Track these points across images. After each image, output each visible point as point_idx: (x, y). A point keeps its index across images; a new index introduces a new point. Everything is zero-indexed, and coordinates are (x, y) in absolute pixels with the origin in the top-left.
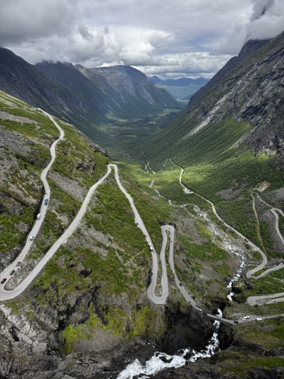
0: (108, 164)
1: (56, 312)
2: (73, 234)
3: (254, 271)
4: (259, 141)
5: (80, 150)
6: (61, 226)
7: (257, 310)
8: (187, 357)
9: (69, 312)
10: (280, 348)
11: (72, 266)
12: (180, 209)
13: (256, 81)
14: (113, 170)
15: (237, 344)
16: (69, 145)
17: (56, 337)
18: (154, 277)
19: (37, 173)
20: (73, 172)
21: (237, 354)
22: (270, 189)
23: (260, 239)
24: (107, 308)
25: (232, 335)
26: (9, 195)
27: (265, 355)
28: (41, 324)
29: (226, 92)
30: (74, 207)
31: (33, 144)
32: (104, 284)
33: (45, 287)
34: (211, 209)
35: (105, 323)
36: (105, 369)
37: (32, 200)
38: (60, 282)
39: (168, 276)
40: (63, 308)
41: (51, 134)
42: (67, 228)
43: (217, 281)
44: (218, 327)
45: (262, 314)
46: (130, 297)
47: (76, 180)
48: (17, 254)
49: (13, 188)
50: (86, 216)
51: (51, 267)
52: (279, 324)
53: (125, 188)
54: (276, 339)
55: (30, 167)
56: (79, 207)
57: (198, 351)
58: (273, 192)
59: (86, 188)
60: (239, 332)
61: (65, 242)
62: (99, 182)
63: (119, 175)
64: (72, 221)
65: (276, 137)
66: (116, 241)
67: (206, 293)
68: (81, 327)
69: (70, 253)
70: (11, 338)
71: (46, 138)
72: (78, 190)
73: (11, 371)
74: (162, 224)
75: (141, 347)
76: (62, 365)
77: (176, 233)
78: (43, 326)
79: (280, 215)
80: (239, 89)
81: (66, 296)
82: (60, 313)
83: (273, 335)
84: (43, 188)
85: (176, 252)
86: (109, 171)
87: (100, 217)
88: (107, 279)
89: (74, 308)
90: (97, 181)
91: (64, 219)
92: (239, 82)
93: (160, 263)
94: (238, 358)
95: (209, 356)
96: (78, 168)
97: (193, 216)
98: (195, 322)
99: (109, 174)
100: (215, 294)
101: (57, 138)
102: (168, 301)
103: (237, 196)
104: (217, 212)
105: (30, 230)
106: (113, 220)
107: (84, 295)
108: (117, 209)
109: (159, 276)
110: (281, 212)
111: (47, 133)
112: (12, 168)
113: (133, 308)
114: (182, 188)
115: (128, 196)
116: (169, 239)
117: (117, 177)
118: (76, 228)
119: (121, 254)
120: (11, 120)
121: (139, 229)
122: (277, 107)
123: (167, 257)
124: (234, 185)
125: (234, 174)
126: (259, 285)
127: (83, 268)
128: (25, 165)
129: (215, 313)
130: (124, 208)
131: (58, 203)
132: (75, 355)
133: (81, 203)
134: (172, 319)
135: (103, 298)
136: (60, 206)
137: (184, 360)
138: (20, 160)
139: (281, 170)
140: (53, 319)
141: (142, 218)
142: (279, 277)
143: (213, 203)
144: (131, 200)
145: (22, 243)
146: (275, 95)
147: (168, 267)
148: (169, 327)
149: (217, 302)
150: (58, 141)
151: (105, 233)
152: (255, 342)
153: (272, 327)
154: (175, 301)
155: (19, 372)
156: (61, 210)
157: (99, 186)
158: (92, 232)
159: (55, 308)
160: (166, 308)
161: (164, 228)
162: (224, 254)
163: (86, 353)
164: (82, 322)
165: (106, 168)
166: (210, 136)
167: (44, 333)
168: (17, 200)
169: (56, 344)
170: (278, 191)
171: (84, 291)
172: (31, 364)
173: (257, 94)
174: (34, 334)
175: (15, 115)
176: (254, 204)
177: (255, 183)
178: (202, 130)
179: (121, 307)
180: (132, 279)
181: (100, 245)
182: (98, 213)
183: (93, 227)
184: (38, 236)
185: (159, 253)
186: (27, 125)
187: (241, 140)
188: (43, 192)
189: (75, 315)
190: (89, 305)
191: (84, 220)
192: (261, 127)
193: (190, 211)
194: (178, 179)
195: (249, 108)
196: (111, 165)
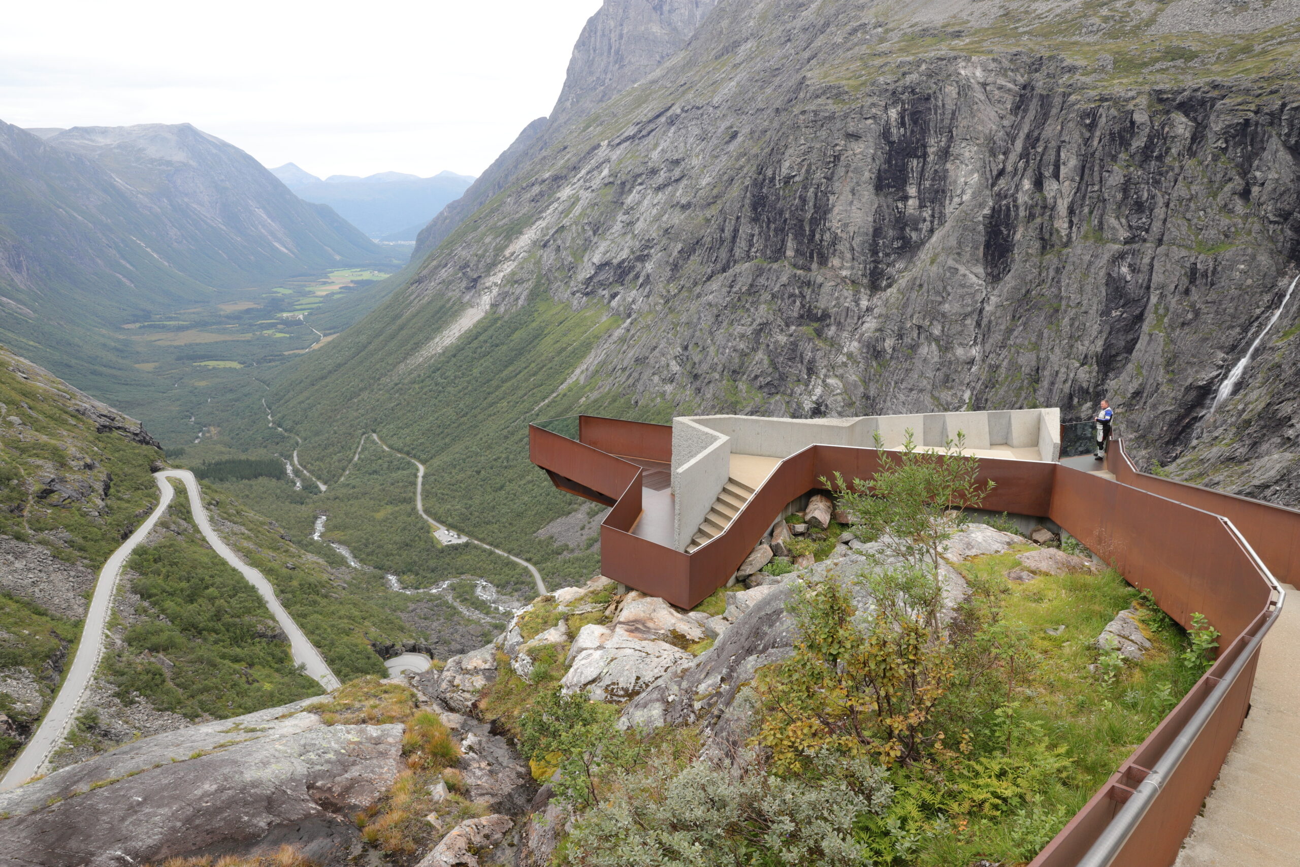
0: (155, 470)
2: (71, 738)
6: (15, 716)
12: (432, 598)
14: (180, 490)
20: (26, 513)
29: (530, 220)
30: (54, 642)
42: (38, 719)
47: (43, 542)
50: (109, 667)
53: (237, 549)
56: (76, 639)
59: (87, 567)
62: (136, 540)
63: (208, 506)
64: (56, 691)
72: (57, 577)
74: (388, 652)
80: (566, 212)
86: (167, 495)
87: (163, 661)
90: (125, 537)
91: (21, 689)
92: (565, 193)
96: (45, 494)
97: (477, 615)
99: (170, 507)
108: (219, 626)
114: (426, 529)
115: (253, 577)
117: (200, 515)
118: (76, 715)
121: (313, 683)
130: (247, 619)
133: (79, 624)
143: (535, 564)
144: (265, 588)
146: (666, 231)
151: (191, 717)
156: (4, 659)
157: (136, 552)
158: (143, 717)
165: (153, 484)
166: (497, 353)
182: (154, 649)
183: (141, 699)
187: (591, 361)
191: (102, 683)
192: (642, 322)
193: (464, 600)
194: (412, 500)
195: (601, 267)
196: (168, 472)
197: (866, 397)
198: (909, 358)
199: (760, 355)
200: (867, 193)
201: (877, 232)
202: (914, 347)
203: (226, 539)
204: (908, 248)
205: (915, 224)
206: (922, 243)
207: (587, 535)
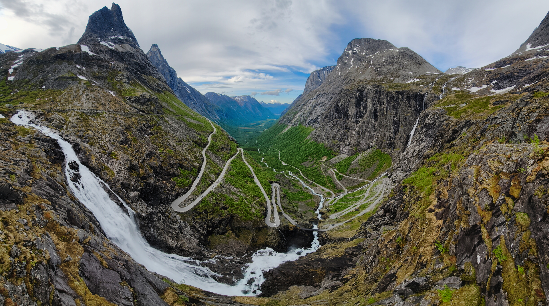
0: (237, 148)
2: (218, 186)
3: (329, 202)
5: (223, 139)
7: (337, 221)
12: (281, 174)
13: (312, 107)
14: (240, 151)
16: (218, 137)
20: (219, 151)
22: (328, 159)
23: (328, 185)
29: (299, 111)
30: (219, 171)
34: (299, 173)
37: (197, 164)
39: (278, 212)
41: (209, 130)
42: (214, 181)
43: (309, 211)
47: (220, 156)
50: (226, 176)
53: (248, 162)
56: (221, 172)
58: (330, 161)
59: (225, 161)
62: (233, 158)
63: (244, 155)
72: (221, 161)
74: (272, 182)
77: (281, 187)
79: (335, 172)
80: (305, 110)
85: (282, 198)
86: (238, 152)
87: (233, 178)
90: (231, 158)
92: (305, 107)
96: (222, 149)
97: (289, 177)
98: (301, 234)
99: (238, 154)
100: (310, 218)
101: (212, 132)
103: (313, 165)
104: (303, 175)
106: (241, 180)
108: (243, 174)
110: (335, 170)
111: (207, 129)
114: (281, 162)
115: (249, 167)
116: (277, 191)
118: (219, 183)
119: (247, 200)
121: (257, 186)
122: (323, 120)
123: (276, 201)
124: (310, 160)
125: (309, 153)
130: (248, 173)
133: (222, 169)
136: (211, 169)
139: (331, 150)
141: (259, 180)
143: (300, 169)
144: (251, 169)
146: (322, 114)
147: (278, 206)
151: (236, 188)
157: (232, 160)
161: (273, 185)
162: (312, 197)
165: (237, 150)
166: (293, 134)
170: (332, 160)
173: (314, 113)
176: (322, 168)
177: (320, 158)
178: (289, 131)
181: (233, 193)
182: (232, 176)
183: (229, 183)
187: (310, 136)
188: (203, 160)
192: (318, 129)
193: (287, 175)
194: (278, 158)
195: (311, 120)
196: (239, 148)
197: (358, 141)
198: (364, 135)
199: (339, 135)
200: (354, 107)
201: (357, 114)
202: (365, 133)
203: (246, 160)
204: (362, 117)
205: (363, 112)
206: (364, 115)
207: (310, 165)
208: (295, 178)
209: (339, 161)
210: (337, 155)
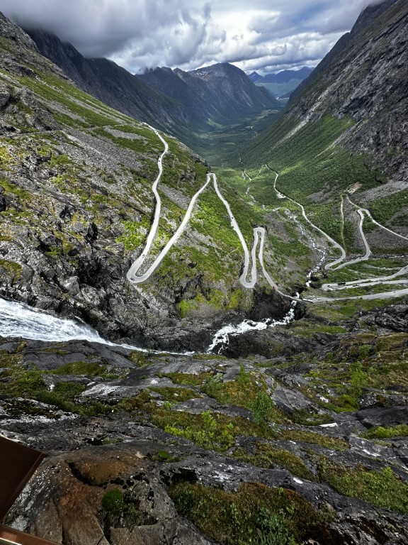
0: (207, 173)
1: (173, 291)
2: (181, 236)
3: (332, 264)
4: (358, 139)
5: (183, 162)
6: (171, 230)
7: (329, 294)
8: (269, 323)
9: (182, 291)
10: (342, 321)
11: (182, 260)
12: (273, 213)
13: (367, 64)
14: (212, 179)
15: (308, 317)
16: (173, 158)
17: (175, 307)
18: (246, 269)
19: (149, 186)
20: (178, 183)
21: (307, 323)
22: (361, 190)
23: (343, 237)
24: (209, 290)
25: (305, 311)
26: (129, 205)
27: (329, 325)
28: (163, 299)
29: (331, 83)
30: (180, 214)
31: (144, 160)
32: (206, 273)
33: (163, 275)
34: (301, 212)
35: (208, 300)
36: (208, 328)
37: (147, 209)
38: (174, 271)
39: (257, 268)
40: (177, 289)
41: (157, 148)
42: (176, 231)
43: (298, 272)
44: (295, 305)
45: (332, 297)
46: (226, 282)
47: (181, 190)
48: (141, 251)
49: (132, 200)
50: (190, 222)
51: (167, 260)
52: (345, 304)
53: (223, 195)
54: (340, 314)
55: (143, 180)
56: (185, 214)
57: (277, 320)
58: (364, 193)
59: (189, 197)
60: (311, 309)
61: (176, 242)
62: (200, 191)
63: (218, 183)
64: (179, 225)
65: (378, 133)
66: (215, 241)
67: (288, 281)
68: (191, 302)
69: (179, 251)
70: (144, 307)
71: (154, 151)
72: (183, 199)
73: (146, 326)
74: (255, 226)
75: (234, 316)
76: (179, 324)
77: (267, 234)
78: (165, 300)
79: (366, 215)
80: (346, 77)
81: (179, 280)
82: (175, 292)
83: (338, 311)
84: (155, 198)
85: (266, 249)
86: (209, 180)
87: (201, 222)
88: (209, 269)
89: (185, 289)
90: (198, 191)
91: (173, 224)
92: (346, 70)
93: (251, 258)
94: (307, 326)
95: (285, 323)
96: (182, 179)
97: (284, 218)
98: (277, 301)
99: (209, 183)
100: (296, 282)
101: (162, 152)
102: (256, 285)
103: (327, 199)
104: (306, 214)
105: (148, 233)
106: (212, 224)
107: (192, 280)
108: (216, 214)
109: (250, 268)
110: (367, 212)
111: (153, 147)
112: (129, 183)
113: (229, 290)
114: (276, 193)
115: (225, 203)
116: (260, 239)
117: (216, 185)
118: (183, 231)
119: (219, 251)
120: (123, 137)
121: (235, 232)
122: (386, 97)
123: (257, 253)
124: (325, 188)
125: (327, 176)
126: (335, 275)
127: (190, 262)
128: (139, 179)
129: (294, 295)
130: (222, 213)
131: (168, 211)
132: (188, 319)
133: (186, 211)
134: (259, 298)
135: (206, 283)
136: (169, 213)
137: (266, 326)
138: (134, 175)
139: (376, 170)
140: (171, 296)
141: (237, 222)
142: (354, 269)
143: (303, 206)
144: (228, 206)
145: (144, 243)
146: (387, 80)
147: (258, 261)
148: (256, 303)
149: (297, 287)
150: (163, 154)
151: (206, 235)
152: (322, 316)
153: (339, 306)
154: (261, 286)
155: (152, 326)
156: (170, 217)
157: (200, 194)
158: (196, 233)
159: (172, 288)
160: (254, 290)
161: (256, 230)
162: (308, 251)
163: (195, 318)
164: (192, 298)
165: (206, 177)
166: (307, 137)
167: (166, 304)
168: (137, 210)
169: (174, 312)
170: (369, 191)
171: (193, 277)
172: (159, 323)
173: (366, 81)
174: (159, 304)
175: (125, 132)
176: (342, 206)
177: (346, 185)
178: (300, 132)
179: (219, 289)
180: (228, 270)
181: (202, 244)
182: (200, 219)
183: (196, 230)
184: (155, 237)
185: (250, 250)
186: (136, 141)
187: (339, 139)
188: (155, 202)
189: (186, 294)
190: (196, 287)
191: (188, 225)
192: (364, 123)
193: (281, 214)
194: (272, 185)
195: (353, 101)
196: (210, 174)
203: (221, 193)
207: (322, 198)
208: (292, 219)
209: (384, 196)
210: (385, 183)
